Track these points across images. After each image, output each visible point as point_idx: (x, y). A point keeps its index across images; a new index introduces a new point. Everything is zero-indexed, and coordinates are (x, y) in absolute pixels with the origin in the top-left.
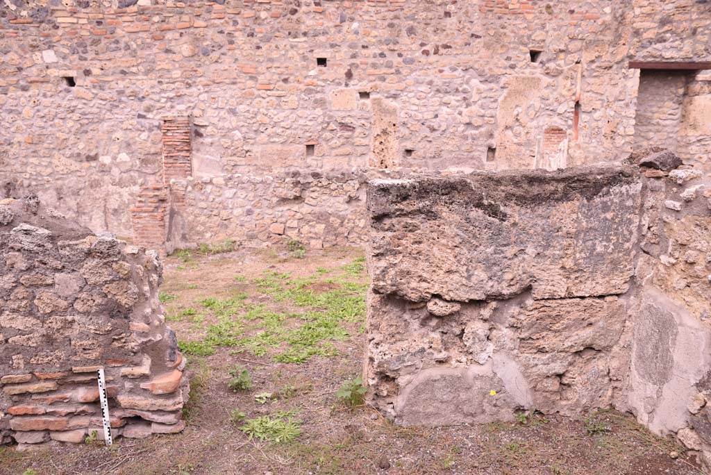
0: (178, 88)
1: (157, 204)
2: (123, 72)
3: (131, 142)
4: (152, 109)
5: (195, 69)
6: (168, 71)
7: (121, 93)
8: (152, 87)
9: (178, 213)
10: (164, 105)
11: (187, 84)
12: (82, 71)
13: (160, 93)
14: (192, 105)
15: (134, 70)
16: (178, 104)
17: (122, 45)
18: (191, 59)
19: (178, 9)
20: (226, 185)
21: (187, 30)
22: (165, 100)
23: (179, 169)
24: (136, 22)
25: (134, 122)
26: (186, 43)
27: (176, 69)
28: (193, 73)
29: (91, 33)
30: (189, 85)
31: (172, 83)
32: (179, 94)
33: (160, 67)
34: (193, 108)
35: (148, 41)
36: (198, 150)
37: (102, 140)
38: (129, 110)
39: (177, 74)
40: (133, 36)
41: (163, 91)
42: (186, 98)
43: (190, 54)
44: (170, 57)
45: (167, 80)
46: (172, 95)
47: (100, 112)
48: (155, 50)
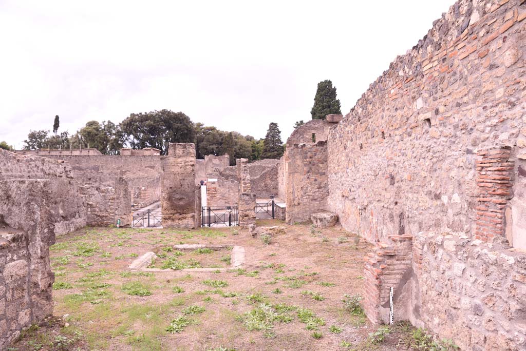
0: (501, 112)
1: (381, 258)
2: (458, 105)
3: (462, 181)
4: (478, 142)
5: (518, 80)
6: (492, 91)
7: (456, 127)
8: (479, 116)
9: (415, 276)
10: (487, 136)
11: (510, 103)
12: (434, 111)
13: (485, 121)
14: (514, 131)
15: (465, 99)
16: (502, 132)
17: (458, 75)
18: (514, 68)
19: (502, 8)
20: (456, 254)
21: (510, 31)
22: (489, 129)
23: (489, 219)
24: (468, 46)
25: (464, 158)
26: (509, 48)
27: (500, 87)
28: (516, 87)
29: (439, 72)
30: (512, 105)
31: (496, 106)
32: (501, 120)
33: (484, 90)
34: (517, 136)
35: (476, 62)
36: (521, 195)
37: (443, 178)
38: (461, 145)
39: (500, 93)
40: (465, 62)
41: (488, 118)
42: (509, 123)
43: (513, 61)
44: (494, 73)
45: (491, 104)
46: (495, 121)
47: (443, 149)
48: (482, 70)
